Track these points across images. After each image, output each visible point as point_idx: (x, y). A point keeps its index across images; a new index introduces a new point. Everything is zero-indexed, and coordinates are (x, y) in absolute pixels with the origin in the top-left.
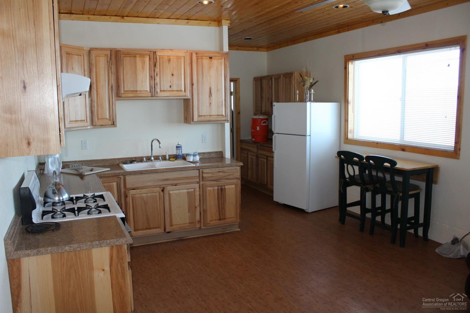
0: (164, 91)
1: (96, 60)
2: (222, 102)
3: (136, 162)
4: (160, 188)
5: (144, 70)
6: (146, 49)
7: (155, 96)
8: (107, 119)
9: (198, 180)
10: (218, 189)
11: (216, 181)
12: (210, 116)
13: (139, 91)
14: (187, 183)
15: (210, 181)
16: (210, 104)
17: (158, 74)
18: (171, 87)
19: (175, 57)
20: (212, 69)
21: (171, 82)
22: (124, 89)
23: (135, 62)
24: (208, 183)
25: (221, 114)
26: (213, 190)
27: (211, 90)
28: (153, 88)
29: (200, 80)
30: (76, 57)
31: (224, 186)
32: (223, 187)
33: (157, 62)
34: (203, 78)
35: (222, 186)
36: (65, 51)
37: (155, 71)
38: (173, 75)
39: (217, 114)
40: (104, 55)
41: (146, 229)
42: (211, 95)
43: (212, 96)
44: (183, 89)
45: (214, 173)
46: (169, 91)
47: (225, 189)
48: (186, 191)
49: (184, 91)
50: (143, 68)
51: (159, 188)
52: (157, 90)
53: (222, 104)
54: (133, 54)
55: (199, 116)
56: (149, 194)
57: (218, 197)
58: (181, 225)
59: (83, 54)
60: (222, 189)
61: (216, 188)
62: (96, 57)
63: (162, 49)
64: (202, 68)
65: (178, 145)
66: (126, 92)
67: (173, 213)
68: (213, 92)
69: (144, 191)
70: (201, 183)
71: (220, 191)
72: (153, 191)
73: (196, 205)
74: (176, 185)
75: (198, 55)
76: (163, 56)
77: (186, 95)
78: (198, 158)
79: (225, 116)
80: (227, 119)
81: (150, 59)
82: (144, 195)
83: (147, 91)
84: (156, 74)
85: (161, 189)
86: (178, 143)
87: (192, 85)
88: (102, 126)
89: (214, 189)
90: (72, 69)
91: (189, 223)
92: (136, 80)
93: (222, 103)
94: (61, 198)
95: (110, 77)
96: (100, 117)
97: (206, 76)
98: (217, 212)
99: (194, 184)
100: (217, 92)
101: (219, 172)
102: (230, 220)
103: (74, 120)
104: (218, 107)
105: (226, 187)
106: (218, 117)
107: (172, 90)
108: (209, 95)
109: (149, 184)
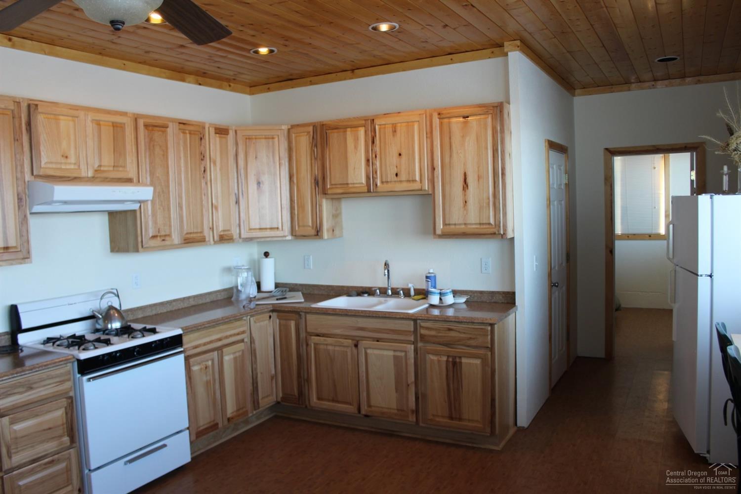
0: (387, 182)
1: (296, 141)
2: (489, 199)
3: (366, 295)
4: (353, 340)
5: (357, 150)
6: (362, 117)
7: (373, 192)
8: (309, 226)
9: (412, 338)
10: (447, 361)
11: (446, 346)
12: (465, 224)
13: (351, 184)
14: (395, 341)
15: (434, 343)
16: (466, 202)
17: (378, 156)
18: (398, 176)
19: (404, 124)
20: (467, 139)
21: (398, 167)
22: (331, 182)
23: (345, 139)
24: (430, 347)
25: (487, 222)
26: (439, 361)
27: (467, 177)
28: (370, 178)
29: (447, 160)
30: (263, 141)
31: (460, 357)
32: (458, 360)
33: (376, 136)
34: (451, 156)
35: (455, 357)
36: (243, 136)
37: (373, 150)
38: (400, 155)
39: (478, 222)
40: (306, 134)
41: (333, 401)
42: (467, 186)
43: (469, 187)
44: (418, 178)
45: (440, 330)
46: (395, 182)
47: (461, 363)
48: (391, 353)
49: (420, 182)
50: (356, 147)
51: (350, 341)
52: (376, 183)
53: (489, 203)
54: (341, 127)
55: (445, 224)
56: (337, 348)
57: (447, 375)
58: (385, 410)
59: (278, 136)
60: (454, 364)
61: (444, 358)
62: (296, 137)
63: (385, 114)
64: (450, 138)
65: (429, 273)
66: (334, 186)
67: (371, 384)
68: (470, 180)
69: (329, 340)
70: (420, 344)
71: (451, 365)
72: (343, 343)
73: (409, 382)
74: (378, 341)
75: (442, 116)
76: (385, 124)
77: (423, 189)
78: (462, 300)
79: (494, 226)
80: (498, 231)
81: (366, 132)
82: (330, 348)
83: (362, 183)
84: (374, 156)
85: (355, 342)
86: (429, 270)
87: (434, 169)
88: (304, 237)
89: (440, 359)
90: (256, 158)
91: (397, 410)
92: (347, 167)
93: (488, 201)
94: (109, 326)
95: (313, 165)
96: (301, 224)
97: (457, 152)
98: (446, 402)
99: (405, 345)
100: (478, 180)
101: (450, 330)
102: (470, 424)
103: (258, 227)
104: (481, 208)
105: (464, 360)
106: (482, 227)
107: (399, 180)
108: (464, 186)
109: (338, 331)
